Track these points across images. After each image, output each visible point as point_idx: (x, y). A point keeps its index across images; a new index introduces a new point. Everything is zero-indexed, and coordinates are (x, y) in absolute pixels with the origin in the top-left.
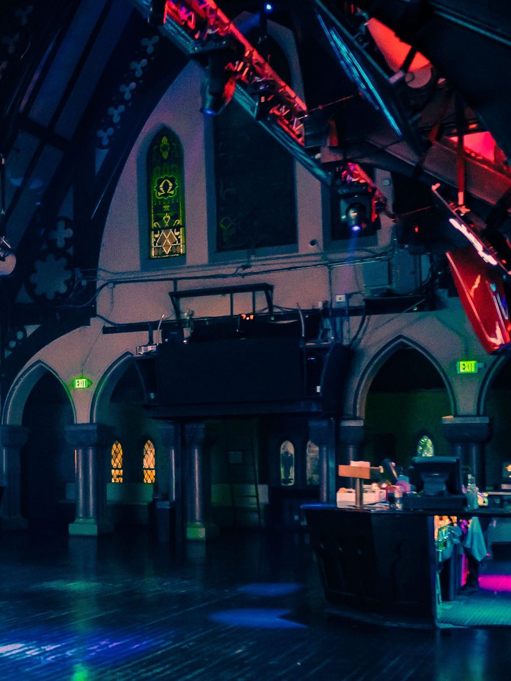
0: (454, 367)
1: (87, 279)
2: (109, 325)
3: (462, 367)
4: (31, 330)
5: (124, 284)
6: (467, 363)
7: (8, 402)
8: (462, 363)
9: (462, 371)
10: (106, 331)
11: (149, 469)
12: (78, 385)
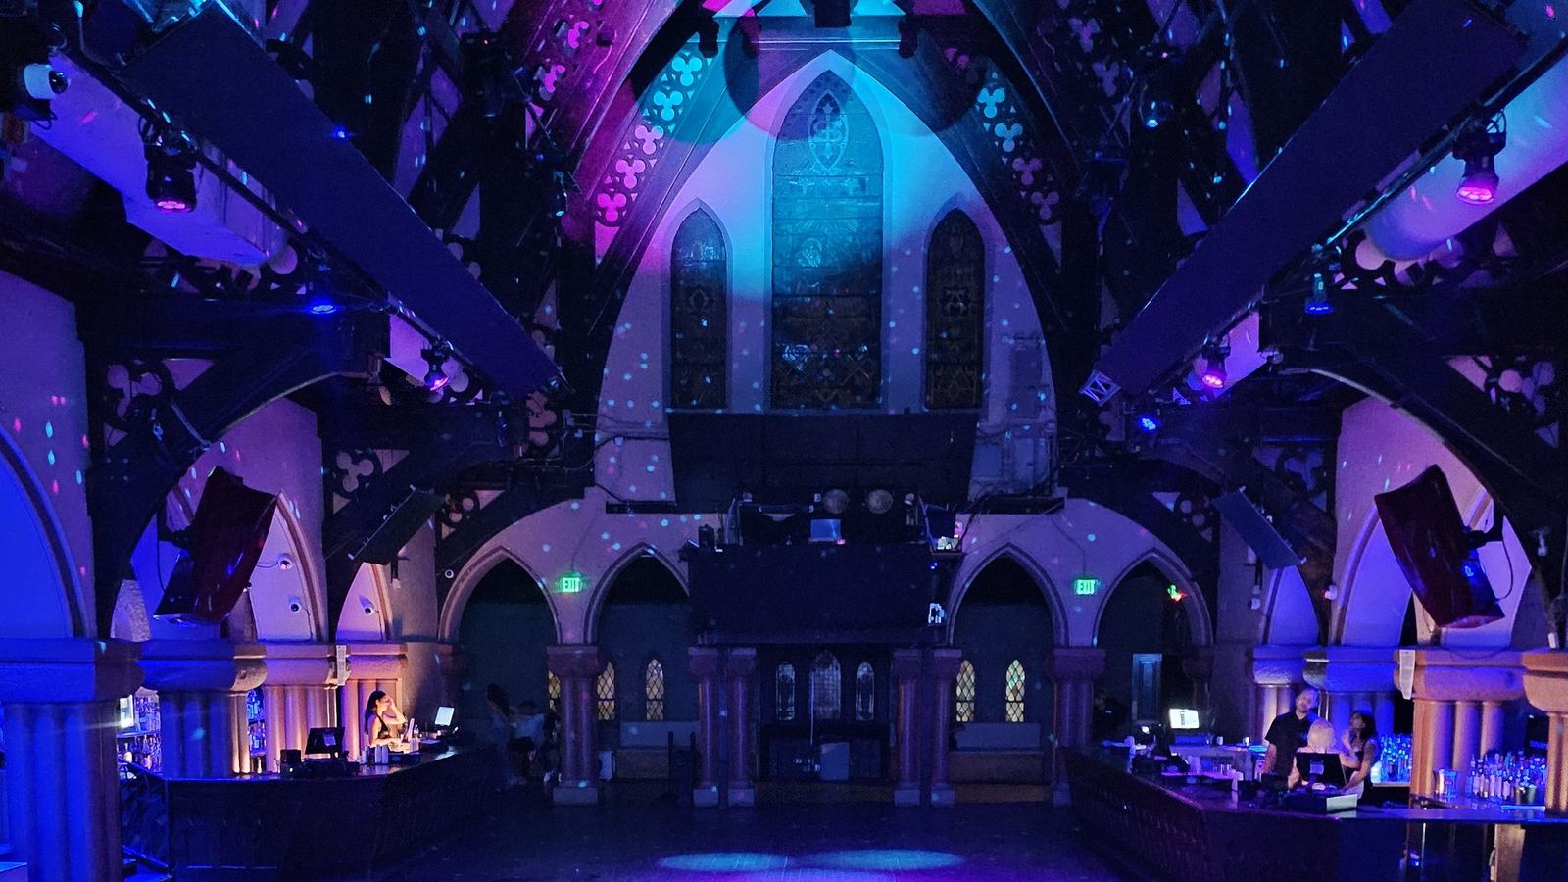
0: (1070, 584)
1: (583, 428)
2: (616, 501)
3: (1080, 587)
4: (486, 496)
5: (634, 441)
6: (1085, 582)
7: (448, 606)
8: (1080, 582)
9: (1079, 592)
10: (610, 508)
11: (655, 699)
12: (567, 587)
